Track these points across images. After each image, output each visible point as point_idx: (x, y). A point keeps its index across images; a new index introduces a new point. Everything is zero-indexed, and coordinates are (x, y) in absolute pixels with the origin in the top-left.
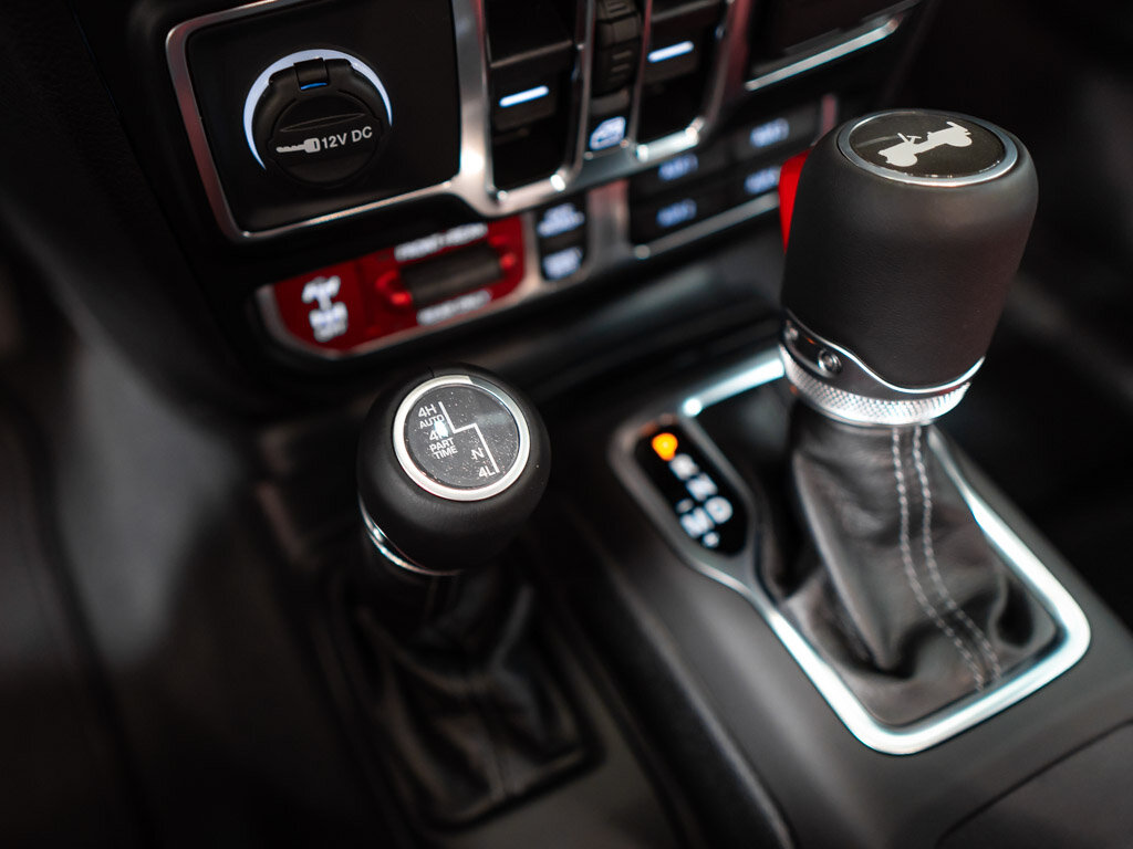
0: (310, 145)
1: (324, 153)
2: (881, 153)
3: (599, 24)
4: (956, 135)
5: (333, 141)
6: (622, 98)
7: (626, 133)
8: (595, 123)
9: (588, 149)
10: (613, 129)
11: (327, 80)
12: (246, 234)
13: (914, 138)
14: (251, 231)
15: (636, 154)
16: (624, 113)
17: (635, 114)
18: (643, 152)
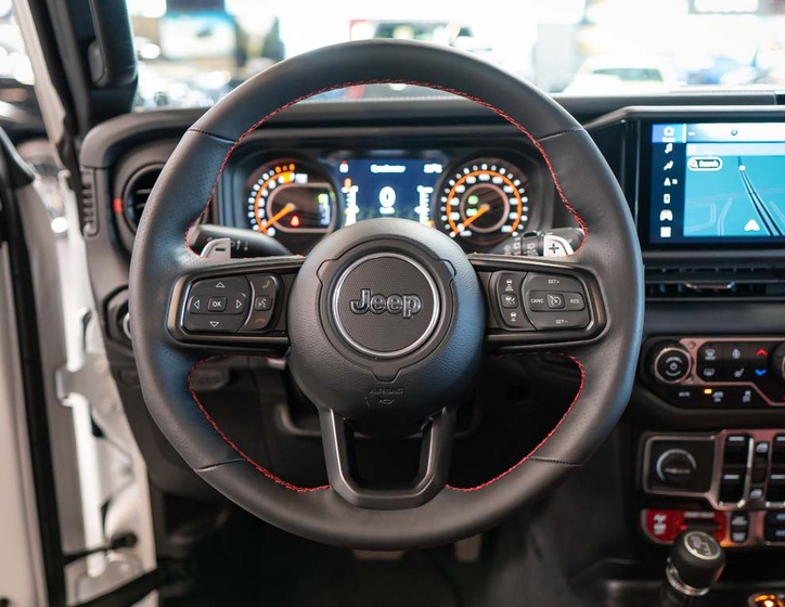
0: (674, 471)
1: (677, 475)
5: (681, 471)
6: (761, 485)
7: (762, 496)
8: (751, 490)
9: (750, 496)
10: (758, 493)
11: (680, 458)
12: (648, 490)
14: (650, 489)
15: (764, 504)
16: (762, 488)
17: (765, 490)
18: (768, 504)
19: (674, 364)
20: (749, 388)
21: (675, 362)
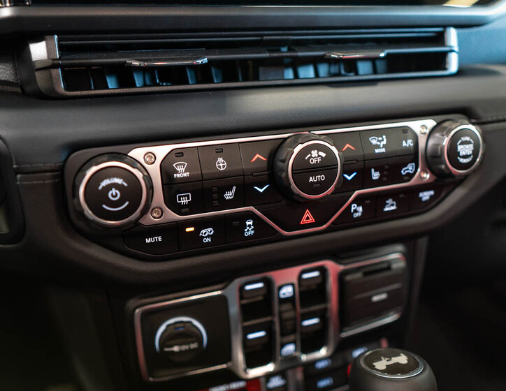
0: (176, 349)
1: (181, 352)
2: (374, 364)
3: (281, 313)
4: (402, 359)
5: (185, 347)
6: (292, 337)
7: (296, 350)
8: (283, 345)
9: (281, 355)
10: (290, 349)
11: (183, 327)
12: (151, 379)
13: (387, 359)
14: (153, 377)
15: (300, 358)
16: (294, 342)
17: (299, 343)
18: (304, 358)
19: (114, 191)
20: (250, 215)
21: (116, 186)
